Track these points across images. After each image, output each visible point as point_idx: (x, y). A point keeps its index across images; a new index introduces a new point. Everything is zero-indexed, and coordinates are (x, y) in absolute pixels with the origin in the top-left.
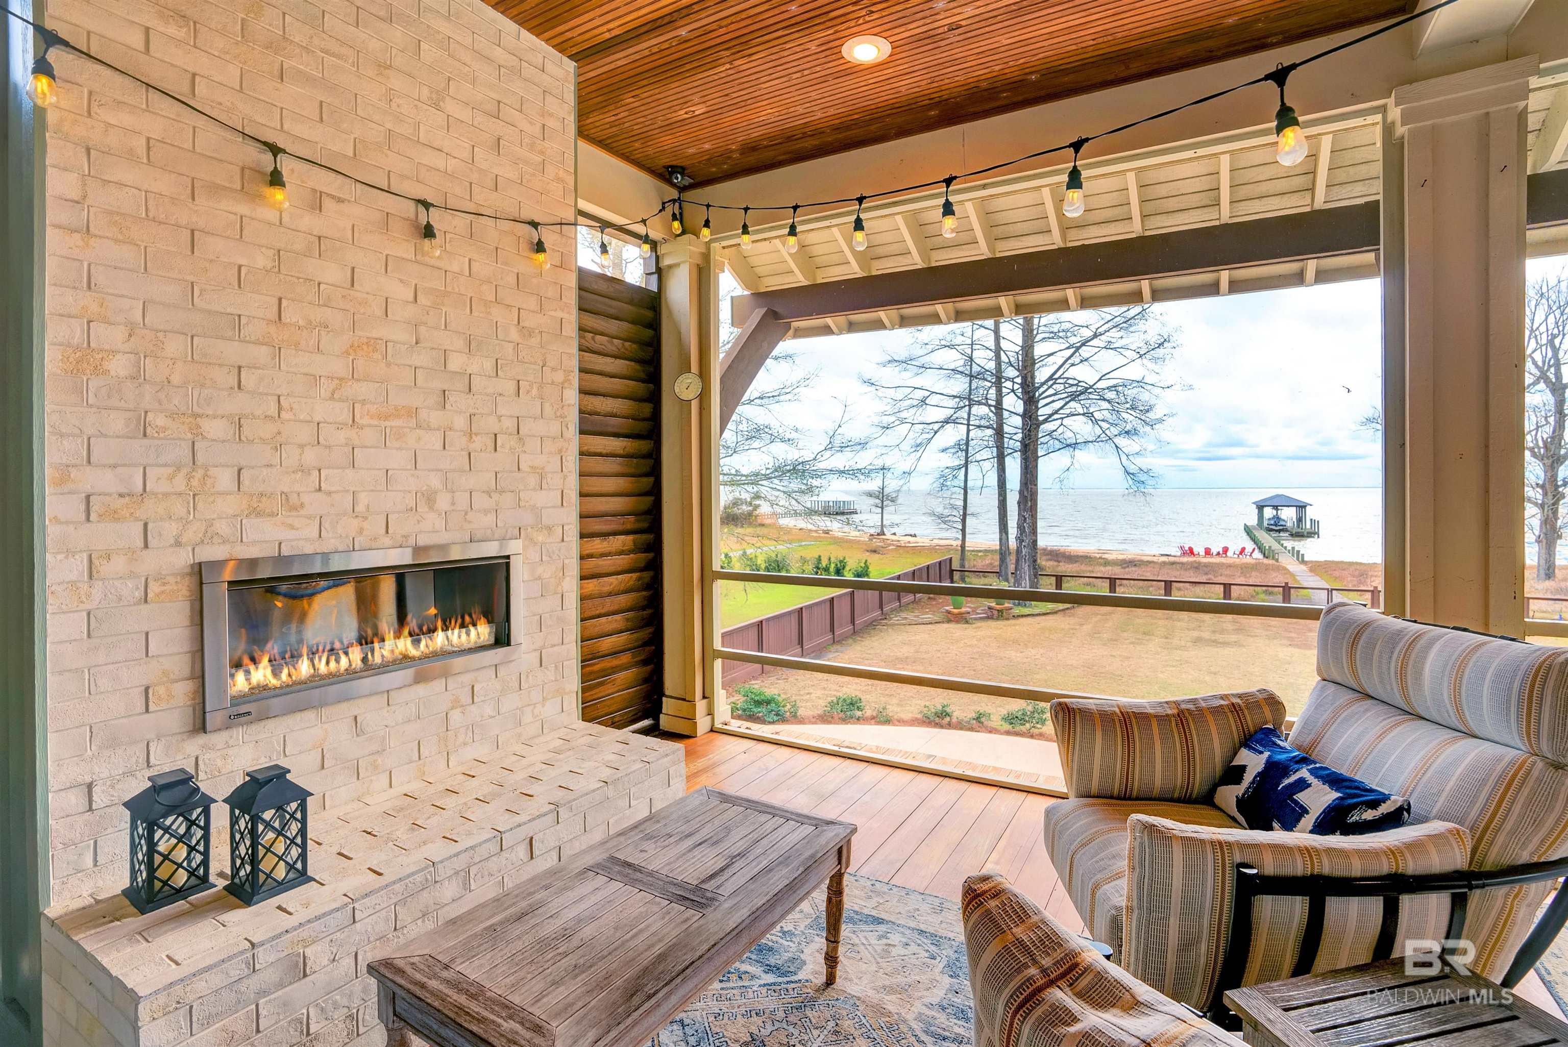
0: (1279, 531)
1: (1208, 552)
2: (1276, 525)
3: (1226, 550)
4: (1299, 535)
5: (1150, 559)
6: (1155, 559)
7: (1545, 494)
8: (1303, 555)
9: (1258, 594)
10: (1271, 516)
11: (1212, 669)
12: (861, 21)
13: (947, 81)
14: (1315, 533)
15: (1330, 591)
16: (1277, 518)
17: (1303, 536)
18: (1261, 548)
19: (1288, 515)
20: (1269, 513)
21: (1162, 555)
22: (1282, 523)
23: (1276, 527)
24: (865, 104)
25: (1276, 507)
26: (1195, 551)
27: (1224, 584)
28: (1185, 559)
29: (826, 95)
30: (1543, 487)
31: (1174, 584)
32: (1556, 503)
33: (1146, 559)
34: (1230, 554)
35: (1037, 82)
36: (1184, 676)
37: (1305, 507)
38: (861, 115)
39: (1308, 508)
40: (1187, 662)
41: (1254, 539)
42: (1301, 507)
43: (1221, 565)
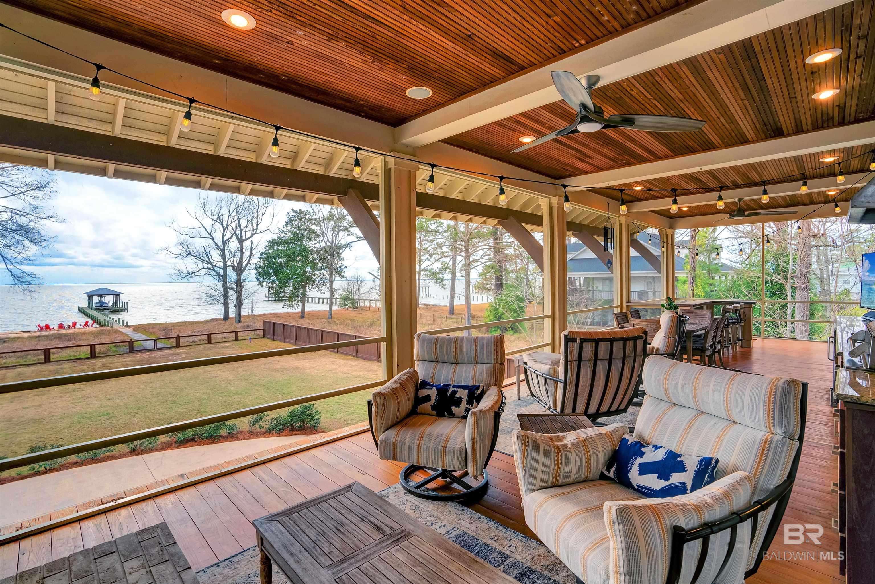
0: (103, 310)
1: (61, 326)
2: (101, 306)
3: (74, 324)
4: (115, 311)
5: (16, 335)
6: (21, 335)
7: (237, 286)
8: (127, 323)
9: (111, 348)
10: (98, 301)
11: (108, 397)
12: (260, 10)
13: (248, 55)
14: (125, 310)
15: (155, 340)
16: (102, 303)
17: (118, 311)
18: (96, 321)
19: (108, 300)
20: (96, 299)
21: (24, 332)
22: (105, 305)
23: (102, 307)
24: (189, 34)
25: (101, 296)
26: (51, 327)
27: (91, 345)
28: (44, 333)
29: (173, 15)
30: (236, 283)
31: (51, 350)
32: (241, 290)
33: (12, 336)
34: (77, 326)
35: (284, 80)
36: (91, 406)
37: (119, 295)
38: (174, 36)
39: (121, 295)
40: (88, 397)
41: (89, 316)
42: (117, 295)
43: (74, 334)
